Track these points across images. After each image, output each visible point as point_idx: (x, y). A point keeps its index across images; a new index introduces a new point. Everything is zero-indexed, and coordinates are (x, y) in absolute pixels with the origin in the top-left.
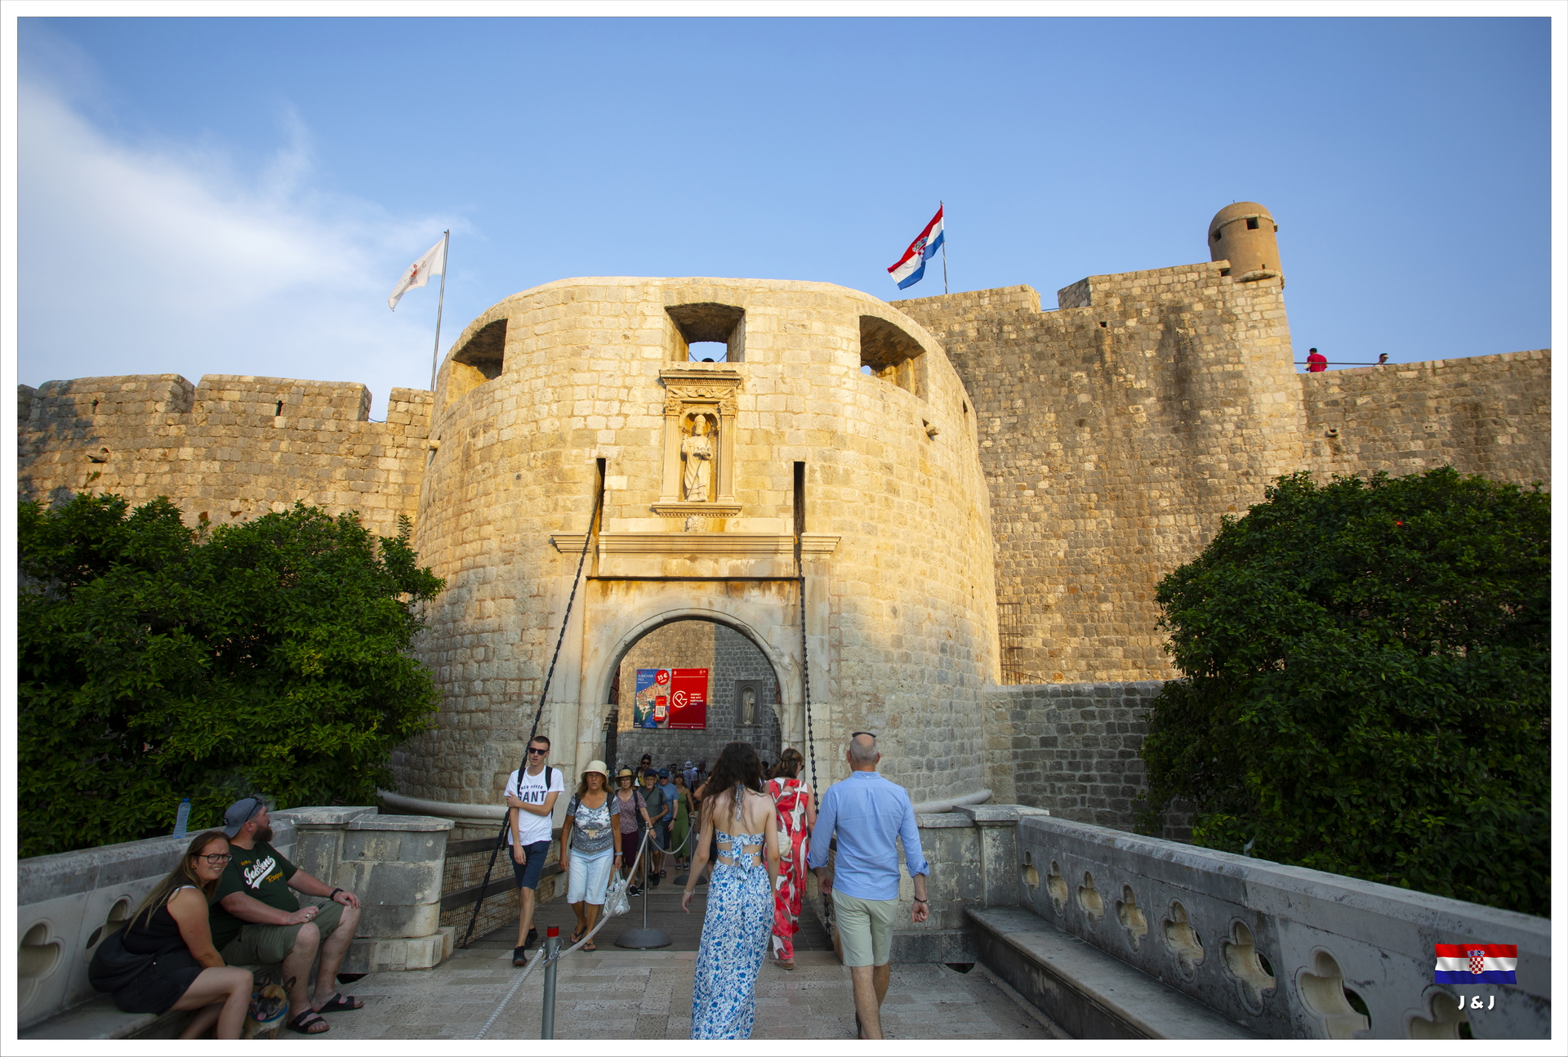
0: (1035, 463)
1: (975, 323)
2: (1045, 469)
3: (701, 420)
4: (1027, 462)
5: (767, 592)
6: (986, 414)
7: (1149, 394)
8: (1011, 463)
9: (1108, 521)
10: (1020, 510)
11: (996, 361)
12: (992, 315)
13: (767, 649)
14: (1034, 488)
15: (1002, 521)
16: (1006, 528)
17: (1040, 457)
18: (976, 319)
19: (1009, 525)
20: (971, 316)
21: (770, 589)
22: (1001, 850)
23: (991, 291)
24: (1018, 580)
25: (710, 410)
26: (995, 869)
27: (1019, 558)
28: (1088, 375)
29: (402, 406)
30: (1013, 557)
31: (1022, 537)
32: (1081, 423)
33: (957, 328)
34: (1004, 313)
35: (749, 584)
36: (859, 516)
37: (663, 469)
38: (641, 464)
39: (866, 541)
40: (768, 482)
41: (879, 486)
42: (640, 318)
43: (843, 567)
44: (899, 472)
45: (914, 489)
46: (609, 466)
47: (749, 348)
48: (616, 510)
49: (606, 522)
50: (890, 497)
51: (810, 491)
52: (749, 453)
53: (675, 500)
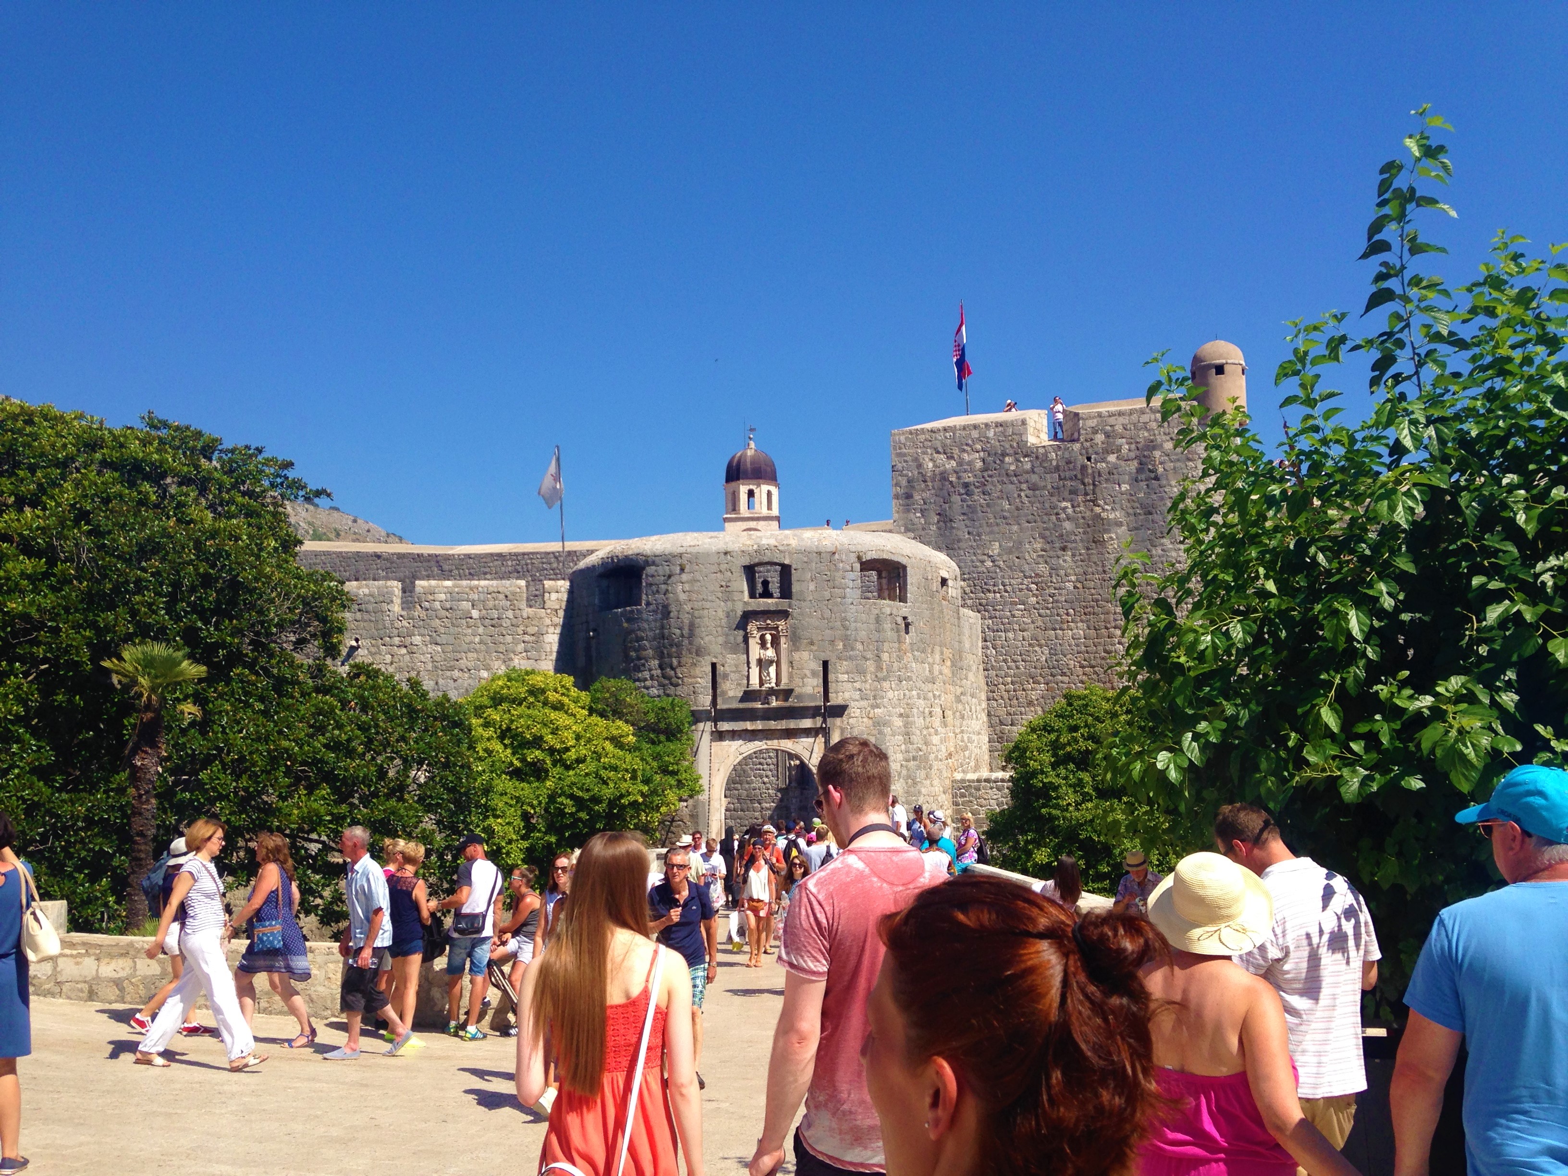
0: (1025, 582)
1: (982, 454)
2: (1034, 586)
3: (768, 637)
4: (1020, 581)
5: (809, 736)
6: (987, 538)
7: (1120, 524)
9: (1081, 632)
10: (1013, 622)
12: (996, 446)
17: (1031, 577)
18: (983, 450)
20: (978, 447)
21: (811, 734)
28: (1073, 506)
29: (553, 596)
32: (1064, 549)
34: (1006, 445)
36: (860, 690)
37: (749, 668)
38: (736, 666)
39: (864, 703)
40: (808, 673)
41: (872, 669)
42: (729, 573)
43: (851, 720)
44: (885, 656)
45: (895, 664)
46: (718, 666)
47: (794, 590)
48: (724, 693)
49: (719, 700)
50: (879, 675)
51: (831, 677)
52: (796, 656)
53: (757, 687)
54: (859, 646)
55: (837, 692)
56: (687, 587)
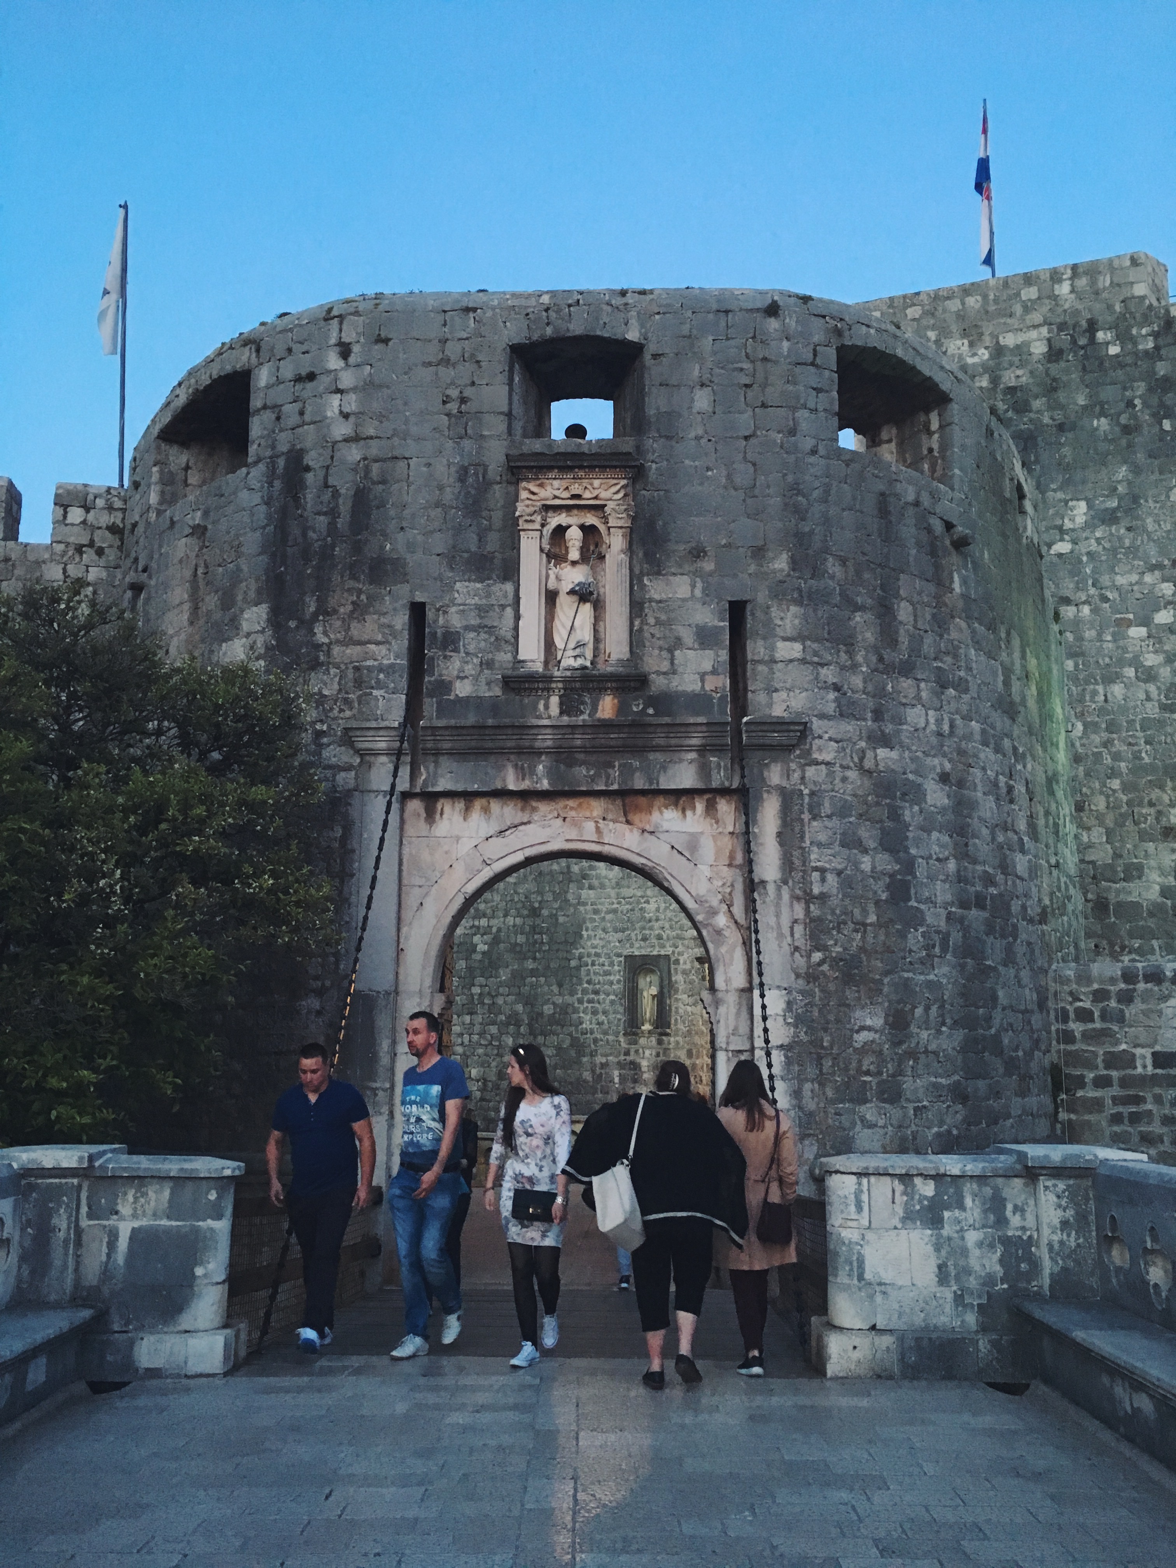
0: (1148, 578)
1: (1044, 331)
3: (574, 536)
4: (1135, 578)
5: (689, 813)
6: (1060, 495)
8: (1105, 580)
10: (1121, 662)
11: (1081, 401)
12: (1076, 313)
13: (690, 904)
14: (1146, 621)
15: (1087, 682)
16: (1095, 693)
18: (1047, 323)
19: (1100, 688)
20: (1036, 317)
21: (694, 808)
22: (1070, 1213)
23: (1074, 267)
24: (1116, 784)
25: (590, 519)
26: (1061, 1243)
27: (1119, 746)
29: (76, 515)
30: (1106, 744)
31: (1124, 710)
33: (1009, 340)
34: (1098, 307)
35: (660, 800)
36: (837, 688)
37: (517, 617)
38: (482, 610)
39: (848, 728)
40: (688, 636)
41: (869, 636)
42: (470, 366)
43: (810, 772)
44: (904, 612)
45: (929, 640)
46: (430, 614)
47: (651, 412)
48: (444, 687)
49: (429, 706)
50: (888, 655)
51: (755, 649)
52: (656, 589)
53: (539, 667)
54: (832, 566)
55: (771, 690)
56: (352, 403)
